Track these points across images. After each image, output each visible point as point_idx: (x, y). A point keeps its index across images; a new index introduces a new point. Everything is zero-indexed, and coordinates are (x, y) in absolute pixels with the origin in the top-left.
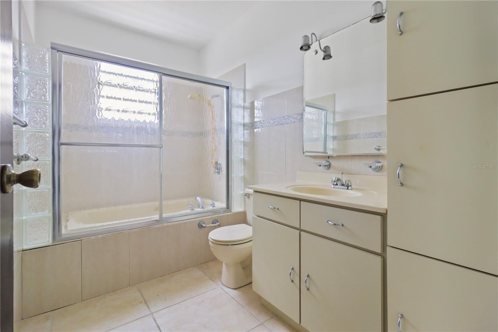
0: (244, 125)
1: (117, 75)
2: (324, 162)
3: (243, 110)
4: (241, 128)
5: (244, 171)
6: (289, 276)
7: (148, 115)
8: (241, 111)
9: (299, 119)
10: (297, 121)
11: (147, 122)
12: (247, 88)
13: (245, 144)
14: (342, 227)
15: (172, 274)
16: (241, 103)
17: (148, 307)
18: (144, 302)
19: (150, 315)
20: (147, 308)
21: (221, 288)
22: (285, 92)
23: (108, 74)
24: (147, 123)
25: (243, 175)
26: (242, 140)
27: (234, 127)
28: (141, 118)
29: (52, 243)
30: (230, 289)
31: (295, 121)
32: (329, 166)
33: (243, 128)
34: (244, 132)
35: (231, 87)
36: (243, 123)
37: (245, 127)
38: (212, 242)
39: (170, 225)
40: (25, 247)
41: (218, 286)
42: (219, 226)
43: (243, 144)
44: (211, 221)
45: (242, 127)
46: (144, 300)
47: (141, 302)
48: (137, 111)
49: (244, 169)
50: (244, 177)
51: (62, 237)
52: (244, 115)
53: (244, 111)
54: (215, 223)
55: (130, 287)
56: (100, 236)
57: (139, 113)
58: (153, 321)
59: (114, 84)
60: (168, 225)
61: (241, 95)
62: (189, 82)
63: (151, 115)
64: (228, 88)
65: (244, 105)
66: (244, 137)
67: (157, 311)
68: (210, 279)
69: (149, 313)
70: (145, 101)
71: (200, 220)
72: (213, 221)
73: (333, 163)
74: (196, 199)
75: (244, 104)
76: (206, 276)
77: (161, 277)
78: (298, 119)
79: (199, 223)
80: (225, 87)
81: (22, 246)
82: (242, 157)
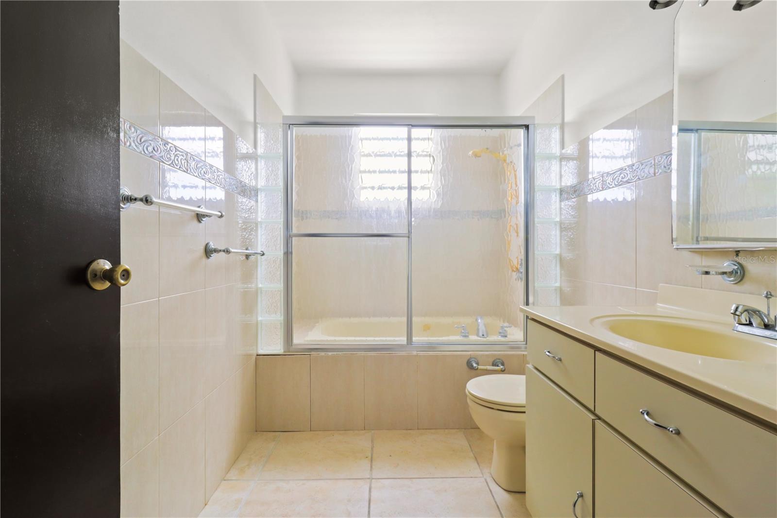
0: (561, 191)
1: (392, 141)
2: (727, 265)
3: (558, 163)
4: (555, 197)
5: (561, 277)
6: (572, 507)
7: (391, 190)
8: (555, 166)
9: (665, 167)
10: (660, 171)
11: (390, 200)
12: (567, 119)
13: (563, 228)
14: (675, 436)
15: (423, 431)
16: (556, 150)
17: (371, 467)
18: (370, 457)
19: (368, 480)
20: (369, 468)
21: (486, 480)
22: (636, 110)
23: (381, 141)
24: (391, 202)
25: (559, 285)
26: (558, 219)
27: (539, 197)
28: (382, 195)
29: (284, 352)
30: (500, 488)
31: (657, 171)
32: (740, 274)
33: (560, 198)
34: (560, 205)
35: (534, 124)
36: (559, 187)
37: (563, 196)
38: (470, 399)
39: (420, 356)
40: (261, 352)
41: (483, 474)
42: (503, 371)
43: (558, 227)
44: (491, 360)
45: (558, 196)
46: (372, 458)
47: (367, 457)
48: (376, 186)
49: (561, 274)
50: (561, 289)
51: (293, 347)
52: (561, 172)
53: (561, 165)
54: (498, 366)
55: (363, 432)
56: (330, 354)
57: (380, 188)
58: (368, 489)
59: (387, 153)
60: (417, 355)
61: (556, 135)
62: (480, 130)
63: (395, 190)
64: (527, 127)
65: (561, 154)
66: (561, 214)
67: (379, 479)
68: (476, 458)
69: (369, 477)
70: (387, 170)
71: (471, 355)
72: (494, 361)
73: (753, 267)
74: (477, 320)
75: (561, 152)
76: (472, 451)
77: (407, 429)
78: (663, 167)
79: (469, 360)
80: (524, 127)
81: (257, 350)
82: (558, 252)
